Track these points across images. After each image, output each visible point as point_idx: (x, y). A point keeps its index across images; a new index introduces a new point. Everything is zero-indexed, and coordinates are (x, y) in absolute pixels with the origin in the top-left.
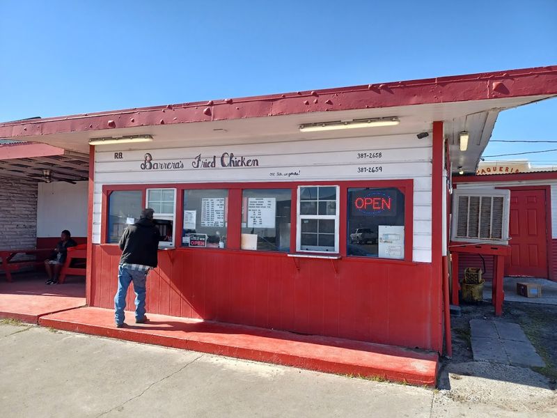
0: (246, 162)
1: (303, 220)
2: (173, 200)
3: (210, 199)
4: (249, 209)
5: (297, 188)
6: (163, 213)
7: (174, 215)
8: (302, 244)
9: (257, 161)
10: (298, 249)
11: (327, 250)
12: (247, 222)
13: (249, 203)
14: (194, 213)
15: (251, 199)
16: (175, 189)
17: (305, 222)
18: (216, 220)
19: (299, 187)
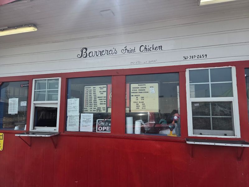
0: (154, 48)
1: (193, 103)
2: (58, 88)
3: (92, 87)
4: (132, 94)
5: (185, 71)
6: (48, 100)
7: (59, 102)
8: (194, 128)
9: (161, 46)
10: (190, 133)
11: (225, 135)
12: (130, 107)
13: (132, 89)
14: (77, 101)
15: (133, 86)
16: (60, 79)
17: (196, 105)
18: (99, 105)
19: (187, 70)
